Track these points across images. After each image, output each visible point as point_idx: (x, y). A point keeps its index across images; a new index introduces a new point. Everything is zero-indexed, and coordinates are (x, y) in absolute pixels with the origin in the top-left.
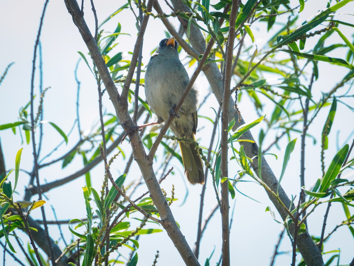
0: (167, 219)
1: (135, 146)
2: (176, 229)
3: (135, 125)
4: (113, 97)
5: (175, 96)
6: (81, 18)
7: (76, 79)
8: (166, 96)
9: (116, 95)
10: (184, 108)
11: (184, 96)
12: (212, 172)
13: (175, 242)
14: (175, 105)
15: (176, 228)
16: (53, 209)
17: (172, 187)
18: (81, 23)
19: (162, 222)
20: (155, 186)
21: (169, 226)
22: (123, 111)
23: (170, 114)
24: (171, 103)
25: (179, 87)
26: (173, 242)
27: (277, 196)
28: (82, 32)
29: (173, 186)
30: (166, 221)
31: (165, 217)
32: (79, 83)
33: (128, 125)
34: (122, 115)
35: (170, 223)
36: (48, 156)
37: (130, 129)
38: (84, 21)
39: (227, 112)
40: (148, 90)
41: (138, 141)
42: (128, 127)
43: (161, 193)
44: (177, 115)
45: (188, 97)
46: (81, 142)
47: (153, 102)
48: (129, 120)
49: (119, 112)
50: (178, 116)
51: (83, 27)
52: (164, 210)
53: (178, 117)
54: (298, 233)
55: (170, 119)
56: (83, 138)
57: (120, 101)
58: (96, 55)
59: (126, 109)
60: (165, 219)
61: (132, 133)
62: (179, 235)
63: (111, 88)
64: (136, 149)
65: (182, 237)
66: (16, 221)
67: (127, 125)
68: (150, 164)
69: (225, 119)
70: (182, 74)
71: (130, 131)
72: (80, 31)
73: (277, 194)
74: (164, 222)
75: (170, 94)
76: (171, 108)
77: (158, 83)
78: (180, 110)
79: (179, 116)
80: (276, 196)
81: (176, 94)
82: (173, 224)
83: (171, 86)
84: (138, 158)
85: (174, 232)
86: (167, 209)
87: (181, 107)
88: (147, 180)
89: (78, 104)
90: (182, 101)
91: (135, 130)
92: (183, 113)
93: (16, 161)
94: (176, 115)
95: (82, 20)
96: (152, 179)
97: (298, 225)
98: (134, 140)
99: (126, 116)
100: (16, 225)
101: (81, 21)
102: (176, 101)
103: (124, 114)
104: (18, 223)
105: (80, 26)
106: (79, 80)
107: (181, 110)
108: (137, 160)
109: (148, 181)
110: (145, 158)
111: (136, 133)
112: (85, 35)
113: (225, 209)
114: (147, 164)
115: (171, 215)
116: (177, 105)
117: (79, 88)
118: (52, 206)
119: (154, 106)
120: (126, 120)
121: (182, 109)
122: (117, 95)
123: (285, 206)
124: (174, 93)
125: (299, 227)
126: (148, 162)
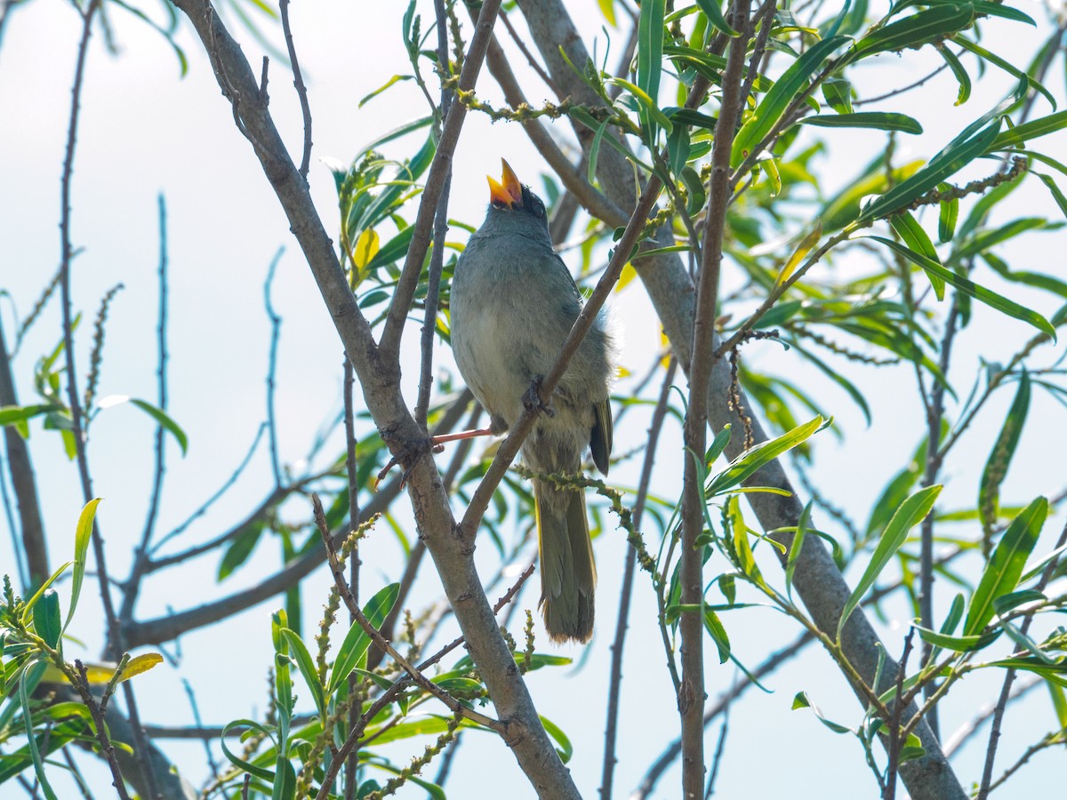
0: (516, 717)
1: (420, 496)
2: (545, 748)
3: (421, 432)
4: (356, 349)
5: (539, 352)
6: (259, 112)
7: (269, 309)
8: (511, 351)
9: (364, 343)
10: (569, 385)
11: (568, 352)
12: (656, 584)
13: (540, 787)
14: (541, 378)
15: (544, 743)
16: (190, 692)
17: (526, 618)
18: (261, 126)
19: (502, 727)
20: (482, 617)
21: (522, 738)
22: (385, 392)
23: (525, 405)
24: (527, 372)
25: (550, 322)
26: (535, 787)
27: (837, 648)
28: (264, 154)
29: (529, 616)
30: (513, 724)
31: (510, 712)
32: (276, 321)
33: (400, 433)
34: (382, 403)
35: (525, 730)
36: (178, 531)
37: (406, 447)
38: (269, 122)
39: (703, 417)
40: (460, 335)
41: (431, 481)
42: (400, 439)
43: (497, 639)
44: (548, 408)
45: (578, 355)
46: (280, 494)
47: (477, 370)
48: (404, 418)
49: (373, 395)
50: (550, 411)
51: (265, 138)
52: (507, 691)
53: (550, 414)
54: (899, 761)
55: (527, 418)
56: (285, 483)
57: (375, 362)
58: (306, 224)
59: (393, 387)
60: (511, 717)
61: (411, 457)
62: (552, 767)
63: (350, 321)
64: (424, 508)
65: (561, 772)
66: (71, 720)
67: (397, 432)
68: (467, 551)
69: (695, 436)
70: (553, 282)
71: (406, 450)
72: (258, 151)
73: (835, 642)
74: (506, 728)
75: (522, 344)
76: (529, 386)
77: (486, 311)
78: (556, 391)
79: (552, 409)
80: (834, 646)
81: (542, 345)
82: (535, 734)
83: (524, 320)
84: (429, 533)
85: (537, 756)
86: (517, 686)
87: (559, 383)
88: (456, 599)
89: (271, 383)
90: (561, 367)
91: (419, 449)
92: (566, 402)
93: (77, 537)
94: (541, 407)
95: (263, 118)
96: (470, 596)
97: (900, 736)
98: (417, 477)
99: (393, 406)
100: (69, 730)
101: (262, 121)
102: (544, 364)
103: (388, 399)
104: (78, 725)
105: (255, 137)
106: (278, 311)
107: (558, 393)
108: (428, 538)
109: (459, 601)
110: (450, 534)
111: (425, 457)
112: (271, 163)
113: (692, 701)
114: (458, 550)
115: (527, 705)
116: (546, 380)
117: (276, 335)
118: (185, 682)
119: (480, 383)
120: (393, 419)
121: (562, 390)
122: (368, 342)
123: (860, 679)
124: (536, 342)
125: (904, 741)
126: (457, 546)
